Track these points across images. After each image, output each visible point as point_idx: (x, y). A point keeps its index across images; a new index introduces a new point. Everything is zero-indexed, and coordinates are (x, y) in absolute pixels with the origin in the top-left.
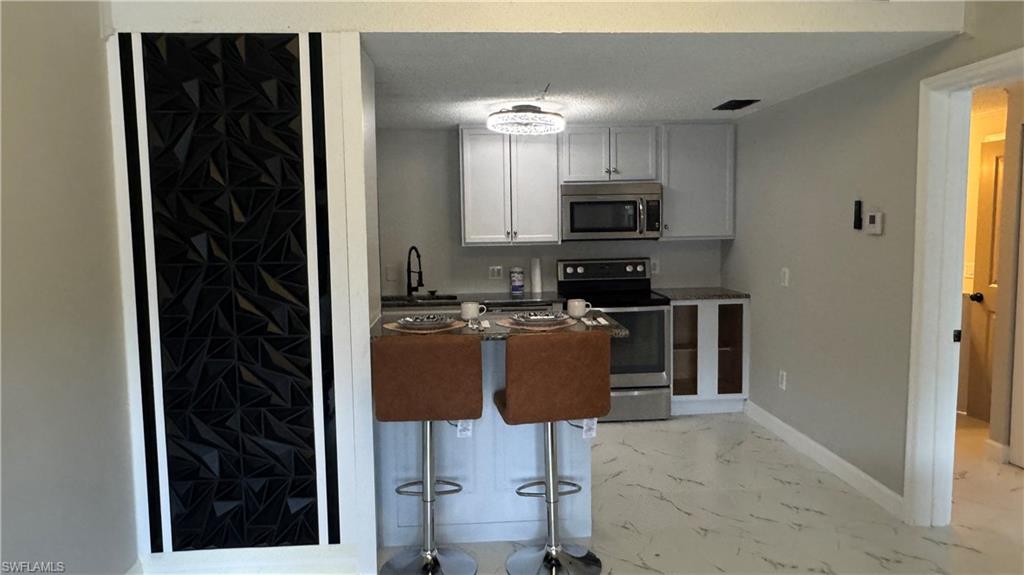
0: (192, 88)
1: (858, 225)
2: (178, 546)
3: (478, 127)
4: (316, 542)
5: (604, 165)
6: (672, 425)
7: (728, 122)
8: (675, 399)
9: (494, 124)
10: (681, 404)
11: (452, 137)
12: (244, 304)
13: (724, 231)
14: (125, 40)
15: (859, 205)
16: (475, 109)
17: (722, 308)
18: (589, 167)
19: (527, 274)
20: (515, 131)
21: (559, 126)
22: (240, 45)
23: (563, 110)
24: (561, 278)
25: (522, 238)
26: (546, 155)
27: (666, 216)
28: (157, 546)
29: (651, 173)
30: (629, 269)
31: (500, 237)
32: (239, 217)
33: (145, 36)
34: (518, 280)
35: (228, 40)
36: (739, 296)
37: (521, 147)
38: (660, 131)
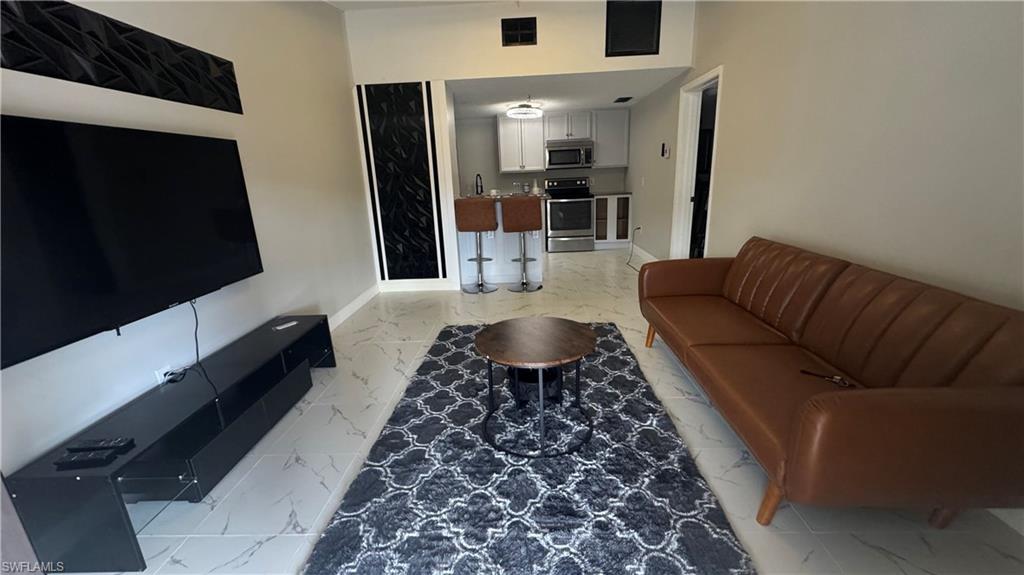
0: (384, 106)
1: (663, 155)
2: (390, 278)
3: (504, 115)
4: (438, 277)
5: (566, 133)
6: (595, 253)
7: (625, 108)
8: (596, 241)
9: (510, 114)
10: (599, 244)
11: (494, 121)
12: (408, 189)
13: (623, 163)
14: (359, 87)
15: (663, 145)
16: (501, 107)
17: (618, 199)
18: (559, 133)
19: (531, 187)
20: (521, 116)
21: (540, 114)
22: (400, 88)
23: (540, 107)
24: (546, 187)
25: (528, 168)
26: (539, 127)
27: (595, 156)
28: (383, 278)
29: (588, 136)
30: (578, 183)
31: (517, 169)
32: (404, 156)
33: (366, 86)
34: (527, 189)
35: (396, 86)
36: (627, 193)
37: (526, 125)
38: (593, 115)
